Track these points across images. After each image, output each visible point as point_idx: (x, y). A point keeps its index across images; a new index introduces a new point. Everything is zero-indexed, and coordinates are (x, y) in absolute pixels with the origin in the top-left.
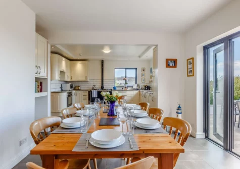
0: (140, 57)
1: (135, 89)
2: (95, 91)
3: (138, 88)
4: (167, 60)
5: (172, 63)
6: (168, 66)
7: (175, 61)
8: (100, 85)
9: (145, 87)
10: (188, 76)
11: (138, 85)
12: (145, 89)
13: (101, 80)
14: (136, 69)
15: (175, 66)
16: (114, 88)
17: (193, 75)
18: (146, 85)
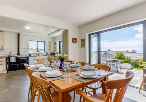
0: (49, 35)
1: (45, 55)
2: (13, 57)
3: (47, 54)
4: (73, 39)
5: (74, 40)
6: (73, 41)
7: (76, 40)
8: (17, 53)
9: (51, 53)
10: (82, 47)
11: (46, 53)
12: (52, 55)
13: (17, 49)
14: (45, 42)
15: (76, 42)
16: (30, 55)
17: (85, 47)
18: (51, 52)
